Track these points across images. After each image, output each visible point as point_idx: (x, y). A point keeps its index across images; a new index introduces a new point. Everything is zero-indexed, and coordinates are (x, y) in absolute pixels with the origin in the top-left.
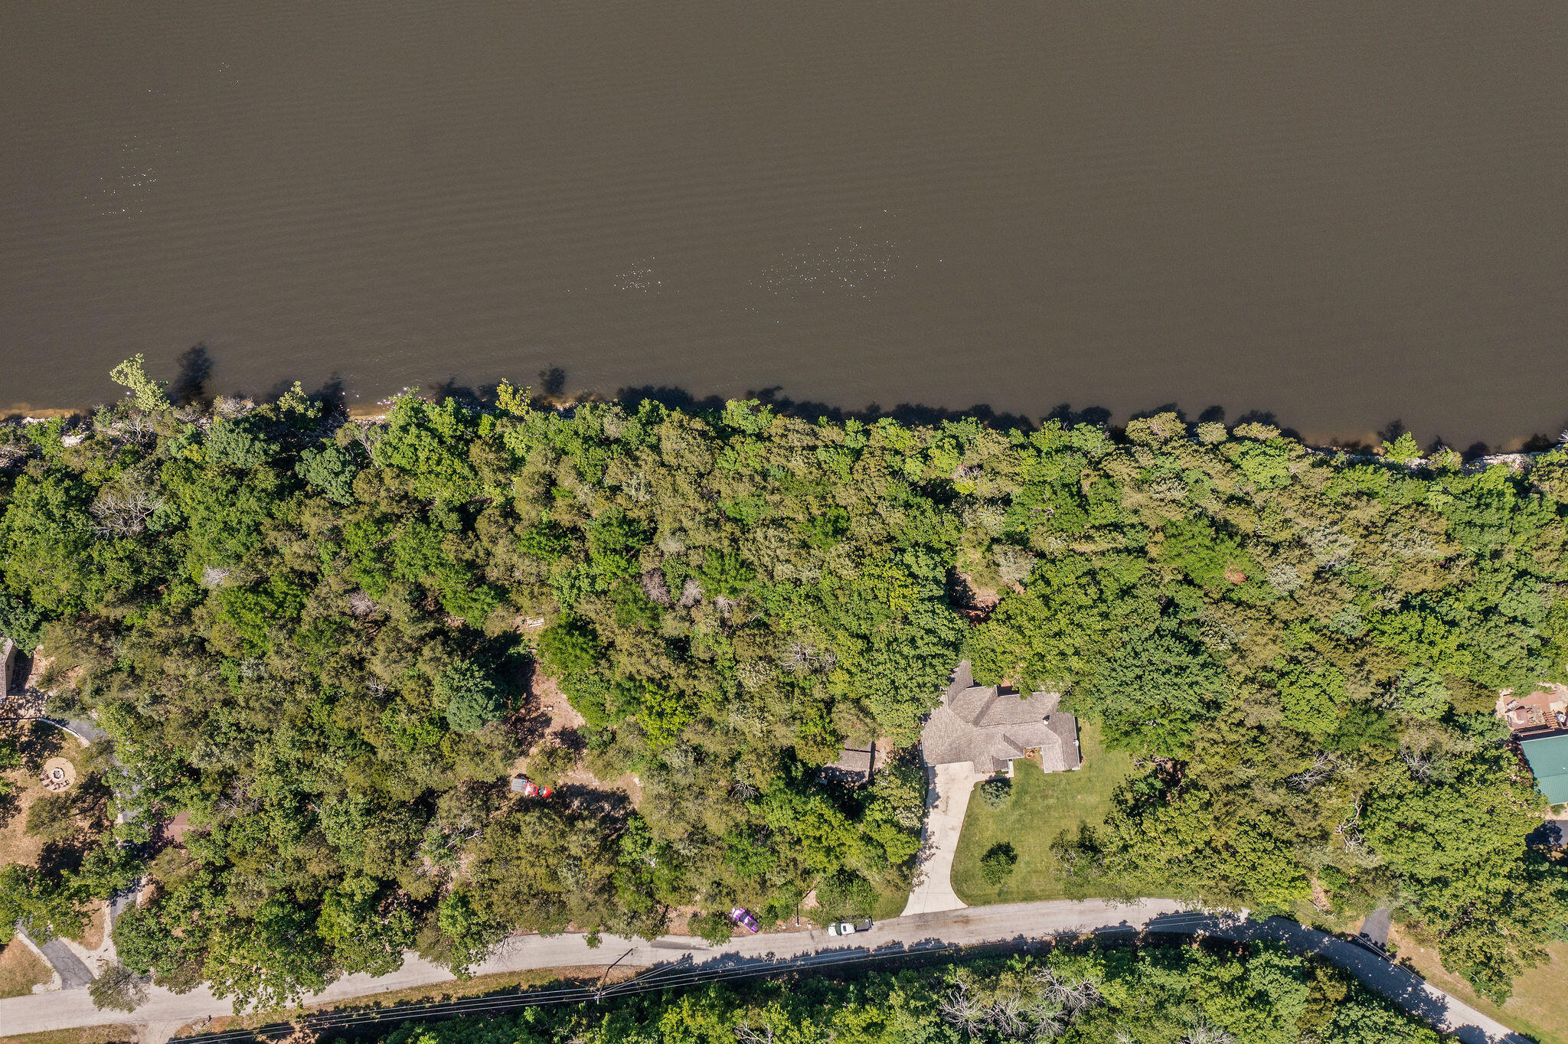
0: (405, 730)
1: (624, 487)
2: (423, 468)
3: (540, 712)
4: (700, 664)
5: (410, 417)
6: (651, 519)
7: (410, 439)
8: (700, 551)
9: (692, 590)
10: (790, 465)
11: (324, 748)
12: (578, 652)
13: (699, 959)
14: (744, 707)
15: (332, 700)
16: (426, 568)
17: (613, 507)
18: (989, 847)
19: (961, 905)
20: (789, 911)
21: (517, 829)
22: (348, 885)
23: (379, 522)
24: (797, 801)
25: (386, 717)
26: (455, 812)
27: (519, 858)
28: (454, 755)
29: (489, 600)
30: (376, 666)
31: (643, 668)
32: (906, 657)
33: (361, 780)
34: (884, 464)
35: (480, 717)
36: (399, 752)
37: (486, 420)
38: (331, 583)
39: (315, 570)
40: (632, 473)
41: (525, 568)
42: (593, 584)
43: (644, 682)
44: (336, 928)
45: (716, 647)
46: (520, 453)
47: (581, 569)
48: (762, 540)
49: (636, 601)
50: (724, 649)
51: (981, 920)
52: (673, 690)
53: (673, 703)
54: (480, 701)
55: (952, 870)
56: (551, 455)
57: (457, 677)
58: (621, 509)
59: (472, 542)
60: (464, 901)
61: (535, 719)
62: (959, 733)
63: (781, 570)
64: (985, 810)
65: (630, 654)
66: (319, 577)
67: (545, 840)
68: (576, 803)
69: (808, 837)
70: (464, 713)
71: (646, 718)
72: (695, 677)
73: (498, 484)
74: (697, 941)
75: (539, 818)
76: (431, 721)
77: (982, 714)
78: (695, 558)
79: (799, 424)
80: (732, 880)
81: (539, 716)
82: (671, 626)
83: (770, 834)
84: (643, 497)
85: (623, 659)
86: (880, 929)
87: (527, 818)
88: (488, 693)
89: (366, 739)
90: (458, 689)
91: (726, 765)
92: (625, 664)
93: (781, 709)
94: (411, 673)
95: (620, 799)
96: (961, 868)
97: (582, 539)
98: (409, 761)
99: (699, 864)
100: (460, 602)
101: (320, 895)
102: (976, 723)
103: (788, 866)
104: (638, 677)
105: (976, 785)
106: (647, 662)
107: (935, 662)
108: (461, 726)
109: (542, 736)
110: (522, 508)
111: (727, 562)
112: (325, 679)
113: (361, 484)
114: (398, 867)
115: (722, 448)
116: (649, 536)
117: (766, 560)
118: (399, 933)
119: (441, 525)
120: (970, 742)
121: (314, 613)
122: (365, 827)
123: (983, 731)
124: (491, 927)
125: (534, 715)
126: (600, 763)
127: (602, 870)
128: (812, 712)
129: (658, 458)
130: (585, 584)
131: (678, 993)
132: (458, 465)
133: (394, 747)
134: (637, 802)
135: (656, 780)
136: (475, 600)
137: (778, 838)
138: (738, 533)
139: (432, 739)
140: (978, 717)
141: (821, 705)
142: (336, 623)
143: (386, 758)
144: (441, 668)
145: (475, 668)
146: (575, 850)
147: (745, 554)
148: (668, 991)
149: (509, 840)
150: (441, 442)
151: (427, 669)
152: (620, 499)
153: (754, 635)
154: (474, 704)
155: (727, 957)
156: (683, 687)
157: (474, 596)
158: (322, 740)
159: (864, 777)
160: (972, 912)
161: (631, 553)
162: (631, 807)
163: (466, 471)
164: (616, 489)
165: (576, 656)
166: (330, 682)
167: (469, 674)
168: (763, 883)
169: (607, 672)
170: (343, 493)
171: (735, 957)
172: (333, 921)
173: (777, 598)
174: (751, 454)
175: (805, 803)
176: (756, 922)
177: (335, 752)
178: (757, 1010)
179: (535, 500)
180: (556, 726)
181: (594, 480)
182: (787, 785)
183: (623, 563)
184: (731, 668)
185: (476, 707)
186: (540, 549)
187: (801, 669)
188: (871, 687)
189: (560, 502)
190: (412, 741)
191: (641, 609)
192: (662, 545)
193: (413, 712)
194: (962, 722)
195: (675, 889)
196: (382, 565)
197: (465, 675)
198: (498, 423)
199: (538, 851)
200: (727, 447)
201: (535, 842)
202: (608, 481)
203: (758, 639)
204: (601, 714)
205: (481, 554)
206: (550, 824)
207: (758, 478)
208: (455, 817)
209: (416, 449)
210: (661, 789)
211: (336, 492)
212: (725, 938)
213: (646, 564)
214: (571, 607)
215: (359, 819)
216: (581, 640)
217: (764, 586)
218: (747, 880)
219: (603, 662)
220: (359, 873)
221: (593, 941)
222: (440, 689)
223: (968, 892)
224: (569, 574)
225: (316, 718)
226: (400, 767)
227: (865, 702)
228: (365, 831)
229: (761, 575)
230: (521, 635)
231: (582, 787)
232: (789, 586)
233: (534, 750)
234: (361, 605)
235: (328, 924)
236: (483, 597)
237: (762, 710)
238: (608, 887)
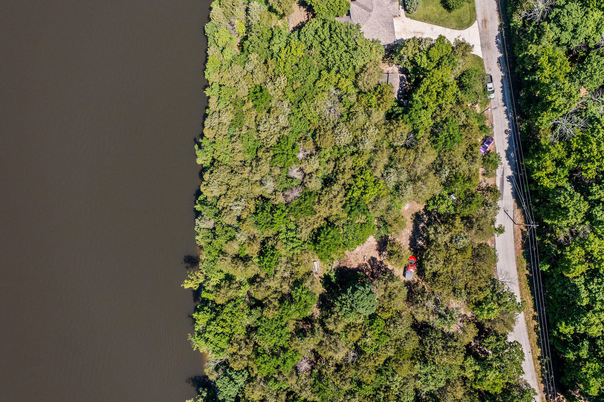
0: (377, 340)
1: (239, 214)
2: (227, 330)
3: (368, 264)
4: (337, 168)
5: (201, 337)
6: (256, 199)
7: (211, 337)
8: (272, 168)
9: (295, 173)
10: (228, 123)
11: (388, 388)
12: (329, 236)
13: (509, 172)
14: (361, 140)
15: (359, 383)
16: (283, 328)
17: (248, 220)
18: (442, 9)
19: (475, 24)
20: (481, 117)
21: (435, 274)
22: (469, 374)
23: (258, 355)
24: (416, 106)
25: (368, 351)
26: (425, 310)
27: (452, 272)
28: (391, 310)
29: (300, 290)
30: (339, 356)
31: (338, 199)
32: (331, 45)
33: (406, 366)
34: (227, 70)
35: (368, 295)
36: (389, 343)
37: (204, 295)
38: (292, 383)
39: (285, 393)
40: (230, 210)
41: (283, 271)
42: (291, 230)
43: (347, 198)
44: (496, 382)
45: (327, 157)
46: (222, 276)
47: (283, 237)
48: (266, 133)
49: (300, 204)
50: (327, 152)
51: (484, 12)
52: (351, 181)
53: (359, 180)
54: (358, 294)
55: (456, 29)
56: (221, 257)
57: (344, 309)
58: (250, 215)
59: (269, 301)
60: (478, 304)
61: (372, 266)
62: (376, 21)
63: (283, 121)
64: (420, 10)
65: (331, 207)
66: (289, 390)
67: (441, 256)
68: (420, 242)
69: (437, 101)
70: (365, 304)
71: (368, 195)
72: (344, 169)
73: (239, 288)
74: (499, 172)
75: (428, 261)
76: (371, 324)
77: (365, 8)
78: (277, 171)
79: (207, 122)
80: (463, 146)
81: (370, 264)
82: (315, 185)
83: (436, 126)
84: (243, 203)
85: (335, 211)
86: (490, 70)
87: (428, 268)
88: (354, 290)
89: (382, 363)
90: (352, 308)
91: (395, 151)
92: (337, 210)
93: (362, 118)
94: (344, 336)
95: (417, 217)
96: (455, 24)
97: (267, 238)
98: (395, 337)
99: (454, 165)
100: (302, 307)
101: (476, 391)
102: (370, 11)
103: (454, 112)
104: (344, 202)
105: (407, 16)
106: (335, 197)
107: (333, 28)
108: (373, 306)
109: (381, 262)
110: (251, 272)
111: (278, 152)
112: (347, 387)
113: (235, 365)
114: (458, 344)
115: (219, 162)
116: (264, 199)
117: (277, 130)
118: (498, 343)
119: (258, 319)
120: (381, 15)
121: (309, 393)
122: (434, 363)
123: (375, 7)
124: (494, 288)
125: (369, 267)
126: (395, 226)
127: (458, 222)
128: (364, 101)
129: (223, 196)
130: (291, 234)
131: (531, 181)
132: (226, 310)
133: (386, 346)
134: (420, 208)
135: (404, 191)
136: (300, 298)
137: (438, 119)
138: (264, 149)
139: (381, 323)
140: (367, 10)
141: (360, 96)
142: (315, 381)
143: (393, 351)
144: (340, 318)
145: (340, 298)
146: (447, 238)
147: (273, 142)
148: (530, 187)
149: (442, 278)
150: (214, 319)
151: (341, 327)
152: (244, 216)
153: (320, 135)
154: (360, 298)
155: (508, 157)
156: (350, 176)
157: (297, 299)
158: (383, 389)
159: (403, 77)
160: (480, 18)
161: (274, 208)
162: (422, 211)
163: (230, 305)
164: (239, 219)
165: (332, 238)
166: (349, 384)
167: (343, 302)
168: (465, 126)
169: (342, 222)
170: (241, 376)
171: (508, 152)
172: (491, 383)
173: (299, 125)
174: (222, 145)
175: (417, 102)
176: (487, 140)
177: (390, 382)
178: (541, 132)
179: (246, 266)
180: (376, 254)
181: (234, 231)
182: (407, 113)
183: (279, 212)
184: (339, 149)
185: (362, 296)
186: (271, 261)
187: (340, 109)
188: (349, 66)
189: (248, 251)
190: (383, 335)
191: (305, 200)
192: (270, 191)
193: (366, 335)
194: (370, 19)
195: (469, 179)
196: (281, 353)
197: (344, 304)
198: (207, 288)
199: (447, 260)
200: (218, 159)
201: (442, 262)
202: (235, 223)
203: (322, 133)
204: (367, 225)
205: (275, 296)
206: (431, 253)
207: (233, 139)
208: (428, 310)
209: (217, 333)
210: (410, 188)
211: (241, 381)
212: (497, 156)
213: (280, 199)
214: (305, 242)
215: (429, 367)
216: (322, 235)
217: (292, 132)
218: (464, 137)
219: (336, 224)
220: (462, 368)
221: (501, 230)
222: (351, 319)
223: (469, 20)
224: (285, 243)
225: (370, 393)
226: (398, 343)
227: (358, 70)
228: (437, 363)
229: (286, 133)
230: (325, 275)
231: (411, 239)
232: (292, 118)
233: (390, 267)
234: (305, 366)
235: (494, 386)
236: (298, 294)
237: (362, 130)
238: (468, 220)
